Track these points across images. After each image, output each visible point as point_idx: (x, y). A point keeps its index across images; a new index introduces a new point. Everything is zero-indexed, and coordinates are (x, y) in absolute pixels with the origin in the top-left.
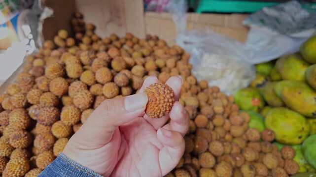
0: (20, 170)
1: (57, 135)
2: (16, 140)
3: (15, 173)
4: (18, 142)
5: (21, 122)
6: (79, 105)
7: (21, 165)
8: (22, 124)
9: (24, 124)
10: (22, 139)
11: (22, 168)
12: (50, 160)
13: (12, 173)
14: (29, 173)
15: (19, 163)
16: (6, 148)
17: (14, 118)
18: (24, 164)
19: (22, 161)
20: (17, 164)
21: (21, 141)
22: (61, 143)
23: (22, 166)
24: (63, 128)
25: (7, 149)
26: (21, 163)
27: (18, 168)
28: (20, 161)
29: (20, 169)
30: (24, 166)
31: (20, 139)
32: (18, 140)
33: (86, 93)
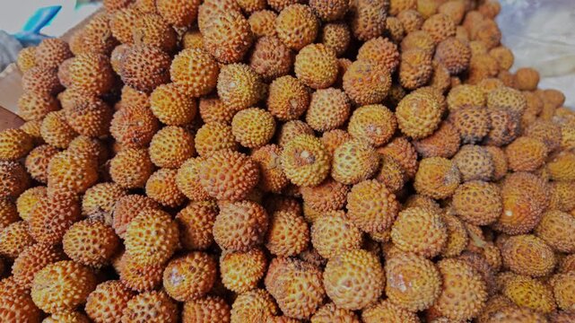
0: (73, 177)
1: (161, 116)
2: (77, 113)
3: (64, 180)
4: (80, 117)
5: (91, 75)
6: (215, 46)
7: (78, 166)
8: (93, 79)
9: (97, 81)
10: (90, 113)
11: (77, 174)
12: (139, 168)
13: (57, 179)
14: (94, 188)
15: (73, 162)
16: (59, 129)
17: (78, 63)
18: (83, 166)
19: (81, 159)
20: (68, 161)
21: (86, 117)
22: (167, 135)
23: (79, 170)
24: (173, 100)
25: (62, 132)
26: (78, 162)
27: (69, 172)
28: (76, 158)
29: (72, 174)
30: (83, 171)
31: (86, 113)
32: (80, 114)
33: (235, 19)
